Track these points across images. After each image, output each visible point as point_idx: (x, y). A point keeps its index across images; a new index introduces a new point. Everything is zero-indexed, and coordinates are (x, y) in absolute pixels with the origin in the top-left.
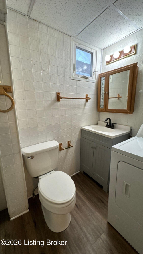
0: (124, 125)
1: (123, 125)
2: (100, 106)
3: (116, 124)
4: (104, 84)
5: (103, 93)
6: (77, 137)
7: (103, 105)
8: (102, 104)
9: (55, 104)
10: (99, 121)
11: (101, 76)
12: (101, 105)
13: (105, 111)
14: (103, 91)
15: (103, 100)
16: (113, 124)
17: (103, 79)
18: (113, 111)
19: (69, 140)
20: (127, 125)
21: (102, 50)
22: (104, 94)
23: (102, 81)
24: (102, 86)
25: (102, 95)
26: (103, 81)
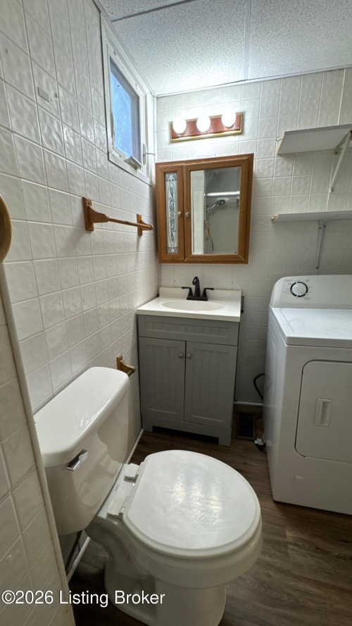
0: (226, 289)
1: (223, 289)
2: (167, 248)
3: (212, 289)
4: (175, 191)
5: (172, 214)
6: (131, 338)
7: (176, 245)
8: (173, 244)
9: (82, 239)
10: (161, 288)
11: (165, 168)
12: (169, 245)
13: (182, 262)
14: (172, 209)
15: (174, 233)
16: (205, 289)
17: (171, 177)
18: (205, 260)
19: (118, 356)
20: (232, 289)
21: (155, 99)
22: (176, 218)
23: (168, 183)
24: (169, 195)
25: (172, 221)
26: (172, 183)
